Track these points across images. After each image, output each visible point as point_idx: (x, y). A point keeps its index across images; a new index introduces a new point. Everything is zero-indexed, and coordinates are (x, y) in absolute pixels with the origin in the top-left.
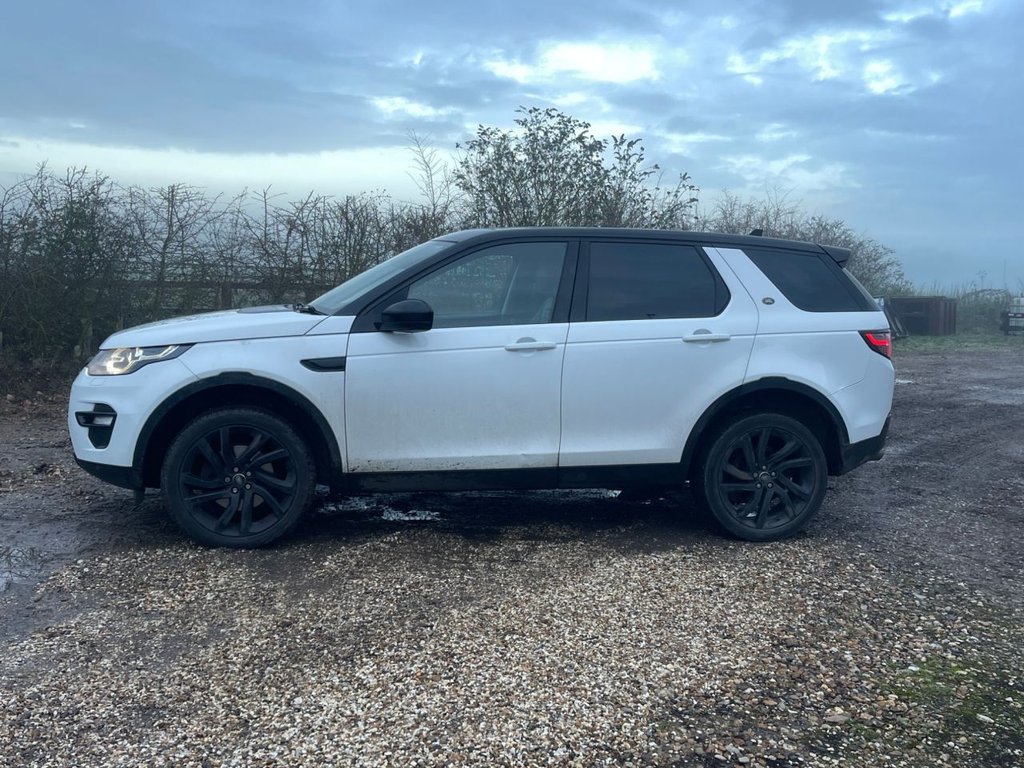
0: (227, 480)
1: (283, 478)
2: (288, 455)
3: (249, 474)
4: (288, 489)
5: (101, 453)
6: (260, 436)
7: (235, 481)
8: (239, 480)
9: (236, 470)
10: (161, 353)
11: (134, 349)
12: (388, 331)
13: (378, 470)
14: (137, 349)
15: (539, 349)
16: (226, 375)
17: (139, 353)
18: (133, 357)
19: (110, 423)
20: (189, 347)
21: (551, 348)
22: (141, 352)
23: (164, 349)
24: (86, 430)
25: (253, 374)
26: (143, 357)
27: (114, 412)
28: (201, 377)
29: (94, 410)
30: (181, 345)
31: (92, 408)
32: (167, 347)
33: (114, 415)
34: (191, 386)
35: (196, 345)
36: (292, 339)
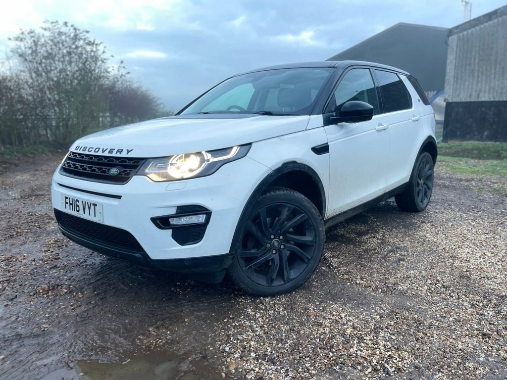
0: (268, 245)
1: (304, 235)
2: (307, 217)
3: (281, 237)
4: (311, 242)
5: (194, 249)
6: (287, 209)
7: (274, 246)
8: (276, 244)
9: (272, 237)
10: (229, 153)
11: (199, 154)
12: (336, 124)
13: (335, 215)
14: (204, 153)
15: (384, 130)
16: (285, 165)
17: (208, 156)
18: (203, 161)
19: (203, 221)
20: (249, 146)
21: (387, 128)
22: (209, 155)
23: (228, 151)
24: (170, 232)
25: (298, 161)
26: (213, 160)
27: (207, 210)
28: (273, 169)
29: (177, 213)
30: (242, 145)
31: (173, 211)
32: (232, 147)
33: (208, 213)
34: (269, 176)
35: (253, 145)
36: (301, 133)
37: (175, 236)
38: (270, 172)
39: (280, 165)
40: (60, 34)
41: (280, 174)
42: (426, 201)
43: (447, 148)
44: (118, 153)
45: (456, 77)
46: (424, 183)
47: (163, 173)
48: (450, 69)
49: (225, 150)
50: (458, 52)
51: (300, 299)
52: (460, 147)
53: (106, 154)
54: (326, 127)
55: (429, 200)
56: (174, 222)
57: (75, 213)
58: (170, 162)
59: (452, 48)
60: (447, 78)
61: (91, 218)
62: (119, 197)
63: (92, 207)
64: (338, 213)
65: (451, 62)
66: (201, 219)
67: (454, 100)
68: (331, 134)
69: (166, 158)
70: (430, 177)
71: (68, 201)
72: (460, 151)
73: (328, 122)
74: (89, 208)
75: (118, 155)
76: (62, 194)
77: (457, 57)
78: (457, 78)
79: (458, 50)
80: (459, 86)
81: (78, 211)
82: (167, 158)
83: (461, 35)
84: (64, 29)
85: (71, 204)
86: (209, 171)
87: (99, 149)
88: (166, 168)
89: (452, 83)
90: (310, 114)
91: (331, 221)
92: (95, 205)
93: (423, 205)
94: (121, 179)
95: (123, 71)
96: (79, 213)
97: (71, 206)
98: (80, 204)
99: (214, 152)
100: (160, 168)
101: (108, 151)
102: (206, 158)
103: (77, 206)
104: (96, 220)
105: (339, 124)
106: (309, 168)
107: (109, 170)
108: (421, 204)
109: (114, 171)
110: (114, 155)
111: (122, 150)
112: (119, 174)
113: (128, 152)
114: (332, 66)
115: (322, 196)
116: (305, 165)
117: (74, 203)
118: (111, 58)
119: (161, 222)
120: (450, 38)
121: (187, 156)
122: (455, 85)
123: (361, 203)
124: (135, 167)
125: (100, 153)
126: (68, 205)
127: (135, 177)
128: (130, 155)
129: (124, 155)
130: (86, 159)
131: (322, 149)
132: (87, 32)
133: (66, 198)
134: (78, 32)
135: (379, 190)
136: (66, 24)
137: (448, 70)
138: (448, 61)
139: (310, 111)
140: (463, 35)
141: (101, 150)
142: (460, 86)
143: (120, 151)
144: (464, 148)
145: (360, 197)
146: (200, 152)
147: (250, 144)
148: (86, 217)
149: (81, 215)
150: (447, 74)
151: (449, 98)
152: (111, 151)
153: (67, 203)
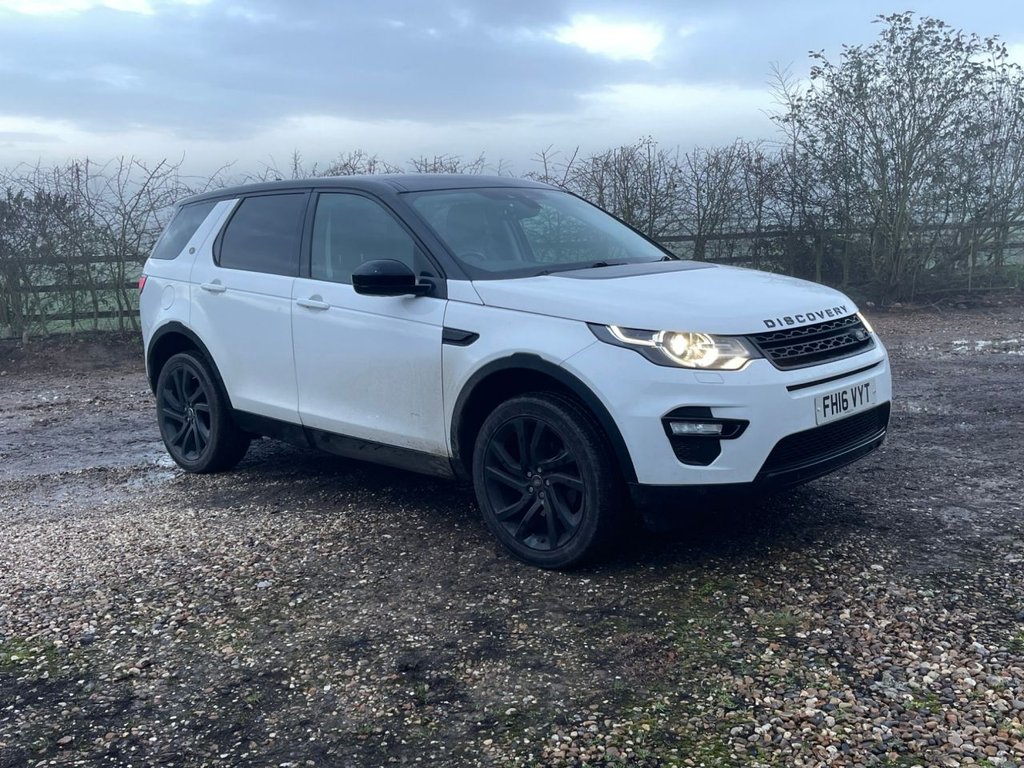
61: (864, 406)
63: (864, 390)
71: (828, 402)
74: (861, 394)
76: (819, 396)
92: (867, 385)
96: (848, 409)
97: (835, 407)
98: (849, 397)
104: (871, 404)
117: (838, 401)
126: (829, 410)
133: (826, 399)
149: (851, 411)
153: (827, 406)
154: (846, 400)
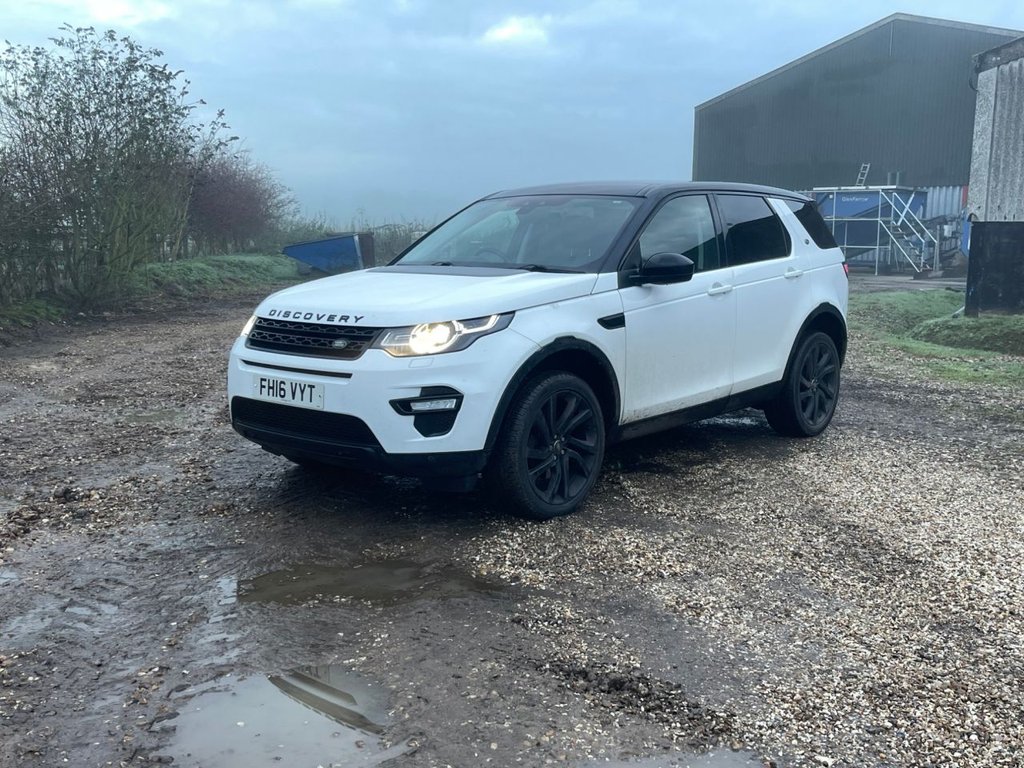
2: (592, 415)
4: (592, 448)
5: (439, 442)
10: (485, 324)
11: (449, 323)
12: (640, 285)
13: (637, 419)
14: (455, 322)
15: (724, 293)
16: (559, 341)
17: (459, 327)
18: (453, 332)
19: (453, 406)
20: (511, 315)
21: (730, 291)
22: (461, 326)
23: (485, 320)
24: (411, 419)
25: (576, 337)
26: (466, 331)
27: (458, 393)
28: (542, 345)
29: (421, 395)
30: (502, 314)
31: (417, 393)
32: (489, 317)
33: (459, 397)
34: (536, 355)
35: (517, 313)
36: (584, 299)
37: (417, 425)
38: (538, 349)
39: (552, 340)
40: (97, 55)
41: (551, 352)
42: (822, 420)
43: (970, 329)
44: (343, 321)
45: (994, 165)
46: (819, 386)
47: (400, 347)
48: (981, 146)
49: (480, 320)
50: (998, 108)
51: (573, 523)
52: (999, 328)
53: (324, 321)
54: (622, 290)
55: (831, 418)
56: (417, 407)
57: (277, 400)
58: (412, 333)
59: (987, 99)
60: (974, 166)
61: (305, 404)
62: (348, 376)
63: (308, 390)
64: (642, 417)
65: (984, 130)
66: (450, 404)
67: (991, 218)
68: (630, 300)
69: (406, 329)
70: (831, 377)
71: (264, 383)
72: (998, 337)
73: (624, 283)
74: (302, 392)
75: (343, 323)
76: (255, 375)
77: (997, 119)
78: (997, 168)
79: (999, 103)
80: (1000, 185)
81: (283, 397)
82: (410, 327)
83: (1006, 68)
84: (107, 46)
85: (270, 388)
86: (462, 344)
87: (312, 315)
88: (407, 340)
89: (985, 178)
90: (599, 272)
91: (630, 429)
92: (312, 387)
93: (815, 424)
94: (351, 353)
95: (222, 134)
96: (286, 398)
97: (271, 391)
98: (287, 387)
99: (467, 322)
100: (399, 341)
101: (326, 317)
102: (457, 330)
103: (282, 389)
104: (315, 405)
105: (645, 285)
106: (594, 347)
107: (331, 342)
108: (811, 422)
109: (339, 344)
110: (336, 322)
111: (348, 317)
112: (347, 347)
113: (357, 319)
114: (639, 194)
115: (615, 387)
116: (587, 342)
117: (277, 387)
118: (199, 105)
119: (402, 406)
120: (982, 75)
121: (432, 326)
122: (993, 184)
123: (683, 407)
124: (369, 338)
125: (314, 320)
126: (265, 390)
127: (369, 351)
128: (360, 324)
129: (351, 323)
130: (278, 326)
131: (614, 322)
132: (158, 54)
133: (262, 380)
134: (137, 54)
135: (717, 388)
136: (111, 35)
137: (976, 149)
138: (977, 128)
139: (600, 268)
140: (1011, 69)
141: (315, 317)
142: (1004, 186)
143: (345, 318)
144: (1006, 331)
145: (680, 397)
146: (450, 322)
147: (514, 312)
148: (297, 403)
149: (288, 401)
150: (974, 157)
151: (977, 213)
152: (331, 318)
153: (264, 387)
154: (283, 389)
